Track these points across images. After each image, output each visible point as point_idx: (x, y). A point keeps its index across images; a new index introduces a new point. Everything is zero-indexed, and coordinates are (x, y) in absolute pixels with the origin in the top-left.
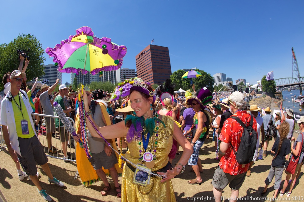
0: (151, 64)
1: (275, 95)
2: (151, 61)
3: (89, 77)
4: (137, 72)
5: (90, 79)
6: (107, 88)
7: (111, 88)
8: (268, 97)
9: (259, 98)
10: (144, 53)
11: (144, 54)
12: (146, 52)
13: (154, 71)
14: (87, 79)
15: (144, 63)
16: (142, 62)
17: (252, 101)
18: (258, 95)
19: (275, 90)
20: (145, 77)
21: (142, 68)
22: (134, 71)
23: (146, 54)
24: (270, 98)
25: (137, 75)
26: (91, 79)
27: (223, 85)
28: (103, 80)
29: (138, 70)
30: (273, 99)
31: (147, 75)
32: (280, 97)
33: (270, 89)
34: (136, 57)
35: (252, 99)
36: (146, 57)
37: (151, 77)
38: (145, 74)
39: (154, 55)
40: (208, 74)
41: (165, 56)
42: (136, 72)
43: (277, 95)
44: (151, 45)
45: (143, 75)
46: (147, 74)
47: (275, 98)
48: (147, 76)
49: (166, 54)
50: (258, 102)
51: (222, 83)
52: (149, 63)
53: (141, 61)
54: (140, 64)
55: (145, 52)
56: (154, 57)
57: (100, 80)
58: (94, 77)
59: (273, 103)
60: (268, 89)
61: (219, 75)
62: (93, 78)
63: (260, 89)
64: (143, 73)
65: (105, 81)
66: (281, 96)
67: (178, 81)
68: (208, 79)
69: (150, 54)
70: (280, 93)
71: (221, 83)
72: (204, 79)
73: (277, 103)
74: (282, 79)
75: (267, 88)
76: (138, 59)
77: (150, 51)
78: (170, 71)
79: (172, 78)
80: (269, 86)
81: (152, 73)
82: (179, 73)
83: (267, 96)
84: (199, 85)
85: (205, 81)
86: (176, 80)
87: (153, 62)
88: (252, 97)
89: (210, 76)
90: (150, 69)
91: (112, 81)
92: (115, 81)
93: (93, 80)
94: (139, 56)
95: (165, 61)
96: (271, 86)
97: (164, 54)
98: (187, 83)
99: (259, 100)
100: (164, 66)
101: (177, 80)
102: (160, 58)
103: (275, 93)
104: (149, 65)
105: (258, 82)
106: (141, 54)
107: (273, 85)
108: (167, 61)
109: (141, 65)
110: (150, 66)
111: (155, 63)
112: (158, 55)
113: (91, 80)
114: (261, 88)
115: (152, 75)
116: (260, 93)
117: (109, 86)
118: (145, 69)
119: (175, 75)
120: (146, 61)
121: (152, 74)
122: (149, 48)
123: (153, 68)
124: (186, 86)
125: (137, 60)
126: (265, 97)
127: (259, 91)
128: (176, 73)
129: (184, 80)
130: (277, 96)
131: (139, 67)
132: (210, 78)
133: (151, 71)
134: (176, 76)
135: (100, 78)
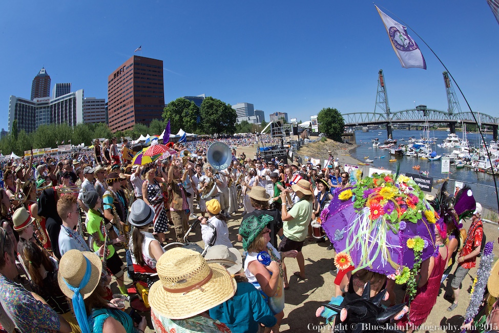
0: (132, 89)
1: (343, 137)
2: (132, 84)
3: (34, 117)
4: (109, 104)
5: (36, 121)
6: (63, 135)
7: (69, 136)
8: (329, 141)
9: (315, 142)
10: (122, 70)
11: (122, 72)
12: (127, 68)
13: (137, 101)
14: (31, 120)
15: (121, 87)
16: (119, 85)
17: (304, 148)
18: (313, 138)
19: (342, 130)
20: (121, 112)
21: (118, 96)
22: (104, 102)
23: (126, 71)
24: (335, 142)
25: (109, 108)
27: (249, 121)
28: (55, 121)
29: (110, 99)
30: (338, 143)
31: (124, 109)
32: (350, 141)
33: (335, 128)
34: (109, 77)
35: (303, 143)
36: (125, 76)
37: (132, 112)
38: (121, 107)
39: (139, 73)
40: (227, 105)
41: (156, 76)
42: (107, 104)
43: (346, 137)
44: (135, 57)
45: (118, 109)
46: (124, 106)
47: (343, 143)
48: (124, 111)
49: (159, 72)
50: (314, 150)
51: (248, 119)
52: (128, 87)
53: (116, 84)
54: (114, 89)
55: (124, 68)
56: (139, 78)
57: (51, 122)
58: (42, 117)
59: (340, 150)
60: (330, 129)
61: (243, 105)
62: (41, 119)
63: (315, 129)
64: (118, 105)
65: (59, 123)
66: (353, 139)
67: (177, 118)
68: (226, 112)
69: (132, 71)
70: (351, 135)
71: (245, 119)
72: (220, 113)
73: (347, 150)
74: (354, 114)
75: (329, 127)
76: (112, 80)
77: (133, 67)
78: (163, 101)
79: (167, 111)
80: (333, 125)
81: (133, 104)
82: (178, 104)
83: (328, 139)
84: (211, 123)
85: (221, 116)
86: (174, 115)
87: (136, 87)
88: (303, 141)
89: (231, 108)
90: (131, 97)
91: (70, 122)
92: (75, 122)
93: (41, 123)
94: (113, 76)
95: (156, 84)
96: (336, 125)
97: (156, 72)
98: (191, 120)
99: (315, 145)
100: (154, 92)
101: (176, 115)
102: (148, 79)
103: (342, 134)
104: (128, 91)
105: (312, 117)
106: (118, 72)
107: (340, 124)
108: (159, 84)
109: (115, 92)
110: (130, 92)
111: (139, 87)
112: (144, 74)
113: (37, 123)
114: (317, 127)
115: (133, 109)
116: (316, 134)
117: (66, 132)
118: (121, 98)
119: (172, 107)
120: (125, 85)
121: (132, 107)
122: (132, 62)
123: (135, 95)
124: (190, 126)
125: (109, 82)
126: (326, 140)
127: (313, 131)
128: (173, 104)
129: (186, 116)
130: (346, 140)
131: (112, 96)
132: (231, 111)
133: (131, 102)
134: (173, 109)
135: (51, 119)
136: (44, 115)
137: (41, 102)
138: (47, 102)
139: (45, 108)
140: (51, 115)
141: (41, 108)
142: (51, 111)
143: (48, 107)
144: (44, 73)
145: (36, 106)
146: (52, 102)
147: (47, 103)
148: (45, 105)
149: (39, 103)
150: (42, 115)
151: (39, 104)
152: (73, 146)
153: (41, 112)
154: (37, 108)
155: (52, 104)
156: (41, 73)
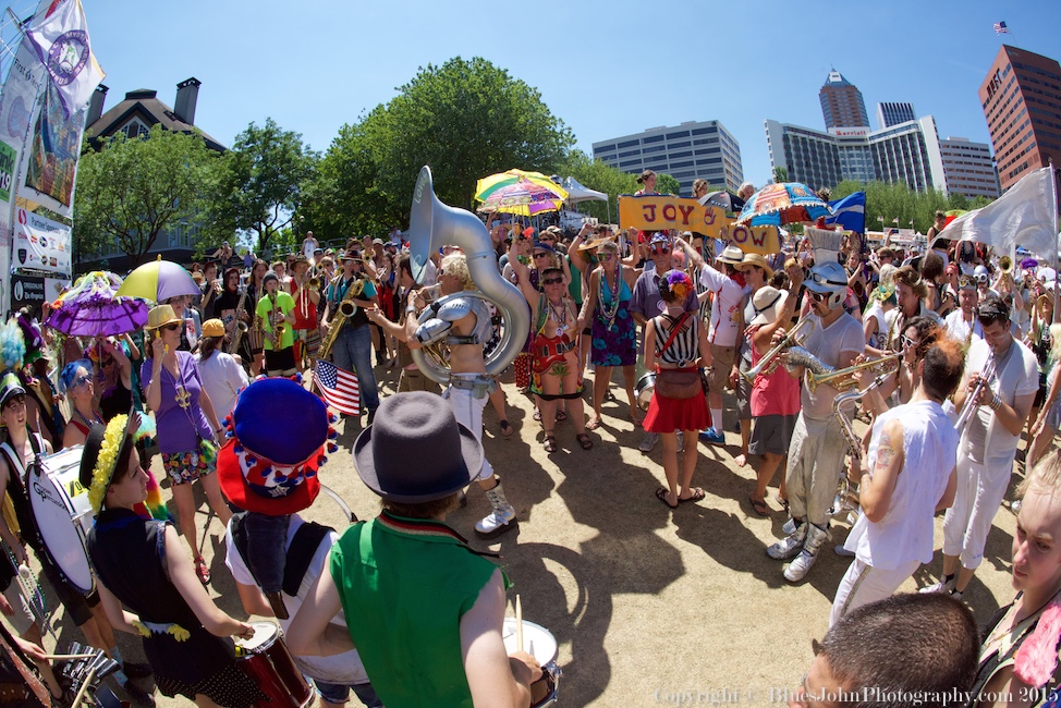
3: (837, 164)
5: (844, 173)
6: (895, 208)
7: (908, 211)
10: (997, 79)
11: (999, 85)
12: (1004, 75)
15: (1010, 120)
16: (1003, 115)
21: (1009, 140)
22: (988, 150)
23: (1004, 82)
25: (999, 167)
26: (845, 170)
28: (887, 177)
29: (997, 147)
34: (979, 94)
38: (1021, 169)
39: (1030, 90)
42: (995, 158)
44: (1007, 48)
45: (1017, 172)
46: (1026, 165)
52: (1022, 121)
53: (998, 110)
55: (1000, 74)
56: (1033, 100)
57: (878, 177)
58: (857, 166)
62: (853, 170)
65: (895, 182)
76: (988, 101)
77: (1012, 72)
81: (1040, 164)
87: (1035, 120)
90: (1033, 145)
92: (930, 185)
93: (855, 176)
94: (986, 92)
102: (1050, 104)
104: (1025, 131)
106: (992, 84)
109: (1002, 130)
110: (1030, 134)
111: (1040, 121)
112: (1040, 92)
117: (902, 203)
118: (1017, 146)
120: (1015, 115)
122: (1007, 60)
125: (984, 107)
131: (999, 138)
133: (1037, 157)
135: (878, 172)
136: (859, 162)
137: (847, 137)
138: (860, 136)
139: (858, 148)
140: (876, 164)
141: (849, 148)
142: (875, 157)
143: (866, 147)
144: (839, 79)
145: (838, 144)
146: (872, 138)
147: (862, 140)
148: (858, 144)
149: (842, 137)
150: (855, 161)
151: (842, 140)
152: (919, 234)
153: (851, 156)
154: (841, 148)
155: (873, 142)
156: (832, 79)
